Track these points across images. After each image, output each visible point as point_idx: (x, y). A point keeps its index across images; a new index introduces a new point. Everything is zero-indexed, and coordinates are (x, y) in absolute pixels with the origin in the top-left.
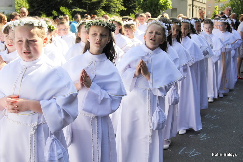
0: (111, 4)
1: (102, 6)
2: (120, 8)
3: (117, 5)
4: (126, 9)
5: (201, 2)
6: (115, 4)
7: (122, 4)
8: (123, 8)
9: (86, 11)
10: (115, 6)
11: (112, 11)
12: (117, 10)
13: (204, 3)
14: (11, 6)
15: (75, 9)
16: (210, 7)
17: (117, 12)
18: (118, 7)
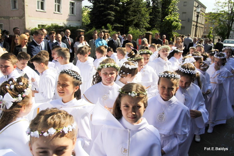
0: (141, 22)
1: (134, 23)
2: (146, 25)
3: (145, 23)
4: (150, 26)
5: (201, 24)
6: (144, 23)
7: (148, 22)
8: (148, 25)
9: (123, 26)
10: (143, 24)
11: (140, 27)
12: (144, 27)
13: (203, 25)
14: (79, 21)
15: (115, 25)
16: (206, 26)
17: (144, 28)
18: (145, 25)
